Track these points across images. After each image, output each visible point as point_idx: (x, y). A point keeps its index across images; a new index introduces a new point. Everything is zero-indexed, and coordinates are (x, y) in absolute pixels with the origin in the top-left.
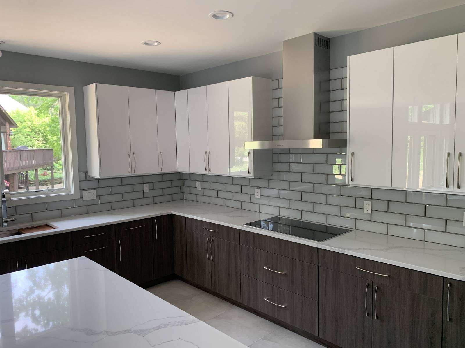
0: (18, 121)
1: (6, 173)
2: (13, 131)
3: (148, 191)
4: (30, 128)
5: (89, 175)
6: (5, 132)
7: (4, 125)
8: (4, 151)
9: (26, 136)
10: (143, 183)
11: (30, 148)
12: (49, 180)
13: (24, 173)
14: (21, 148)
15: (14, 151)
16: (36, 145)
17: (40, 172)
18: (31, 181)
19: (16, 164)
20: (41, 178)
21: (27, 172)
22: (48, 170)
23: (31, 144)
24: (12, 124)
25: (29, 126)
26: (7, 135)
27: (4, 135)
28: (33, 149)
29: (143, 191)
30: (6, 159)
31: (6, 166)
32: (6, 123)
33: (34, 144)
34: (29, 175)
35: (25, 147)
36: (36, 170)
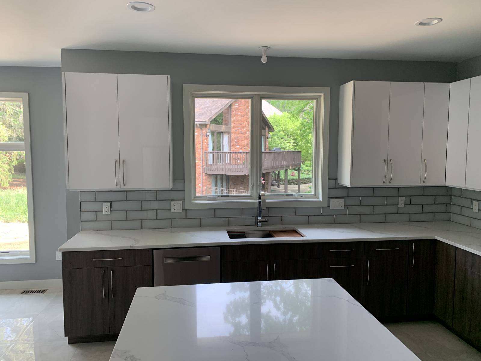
0: (275, 126)
1: (263, 172)
2: (271, 134)
3: (403, 206)
4: (284, 131)
5: (338, 182)
6: (265, 136)
7: (264, 129)
8: (263, 152)
9: (280, 139)
10: (398, 196)
11: (282, 150)
12: (295, 180)
13: (277, 172)
14: (275, 149)
15: (270, 152)
16: (287, 147)
17: (290, 172)
18: (281, 180)
19: (271, 165)
20: (290, 177)
21: (279, 172)
22: (295, 170)
23: (283, 146)
24: (271, 128)
25: (283, 129)
26: (266, 138)
27: (264, 138)
28: (285, 150)
29: (398, 205)
30: (264, 160)
31: (264, 165)
32: (266, 127)
33: (286, 146)
34: (280, 174)
35: (279, 149)
36: (286, 170)
